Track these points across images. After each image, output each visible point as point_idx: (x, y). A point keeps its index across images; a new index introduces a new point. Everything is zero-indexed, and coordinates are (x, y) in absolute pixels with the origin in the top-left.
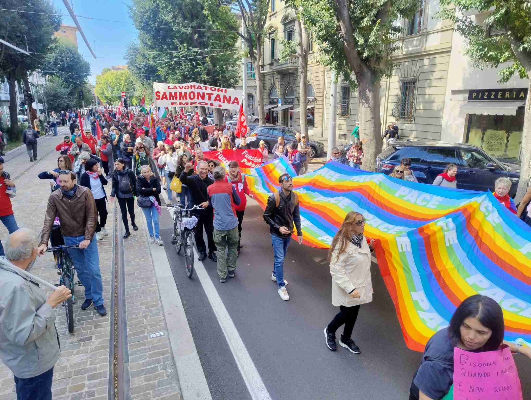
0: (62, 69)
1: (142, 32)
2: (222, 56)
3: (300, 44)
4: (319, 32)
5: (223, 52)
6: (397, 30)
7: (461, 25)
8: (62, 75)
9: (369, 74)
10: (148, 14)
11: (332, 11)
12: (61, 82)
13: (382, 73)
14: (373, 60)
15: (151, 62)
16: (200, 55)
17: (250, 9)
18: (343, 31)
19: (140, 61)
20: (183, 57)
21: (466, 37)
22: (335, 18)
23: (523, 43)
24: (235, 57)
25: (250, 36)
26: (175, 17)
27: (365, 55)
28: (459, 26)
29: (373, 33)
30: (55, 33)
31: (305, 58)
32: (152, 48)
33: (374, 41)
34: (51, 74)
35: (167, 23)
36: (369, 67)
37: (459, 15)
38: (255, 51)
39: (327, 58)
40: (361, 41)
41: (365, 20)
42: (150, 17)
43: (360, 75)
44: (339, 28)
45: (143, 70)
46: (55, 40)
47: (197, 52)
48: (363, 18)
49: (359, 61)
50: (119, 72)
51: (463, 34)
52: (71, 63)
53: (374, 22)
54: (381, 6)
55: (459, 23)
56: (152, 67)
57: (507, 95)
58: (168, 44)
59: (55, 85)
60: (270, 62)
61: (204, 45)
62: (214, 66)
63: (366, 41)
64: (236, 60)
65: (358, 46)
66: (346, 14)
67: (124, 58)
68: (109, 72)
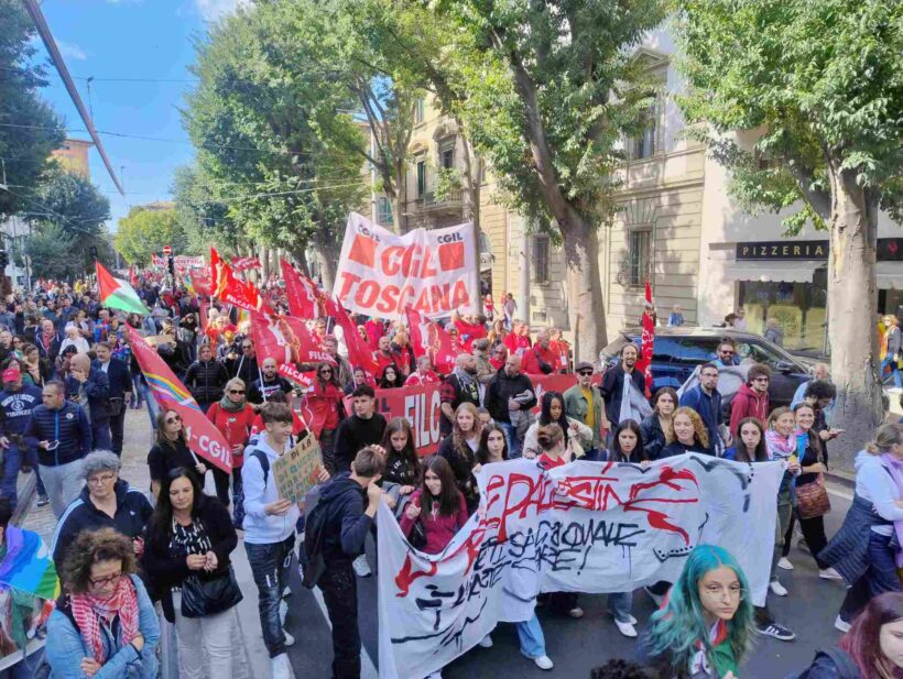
0: (61, 210)
1: (203, 151)
2: (338, 190)
3: (467, 174)
4: (498, 159)
5: (340, 183)
6: (620, 155)
7: (719, 150)
8: (59, 219)
9: (578, 222)
10: (215, 124)
11: (517, 128)
12: (58, 229)
13: (599, 218)
14: (584, 202)
15: (217, 199)
16: (301, 188)
17: (385, 120)
18: (536, 158)
19: (198, 197)
20: (273, 191)
21: (729, 168)
22: (521, 138)
23: (814, 180)
24: (359, 190)
25: (385, 160)
26: (260, 129)
27: (572, 193)
28: (715, 152)
29: (583, 161)
30: (54, 152)
31: (475, 195)
32: (220, 177)
33: (585, 173)
34: (42, 218)
35: (246, 138)
36: (579, 211)
37: (713, 134)
38: (393, 182)
39: (512, 197)
40: (565, 172)
41: (569, 142)
42: (218, 128)
43: (565, 223)
44: (528, 153)
45: (202, 211)
46: (54, 165)
47: (296, 185)
48: (566, 139)
49: (563, 203)
50: (160, 213)
51: (723, 163)
52: (77, 200)
53: (584, 145)
54: (593, 121)
55: (716, 148)
56: (216, 205)
57: (797, 250)
58: (248, 172)
59: (48, 237)
60: (417, 198)
61: (309, 173)
62: (325, 205)
63: (573, 173)
64: (361, 195)
65: (560, 181)
66: (539, 132)
67: (171, 192)
68: (141, 213)
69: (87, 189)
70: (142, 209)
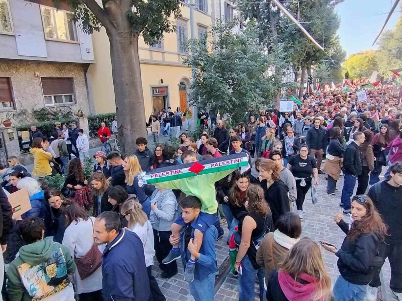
19: (392, 45)
45: (394, 52)
50: (364, 56)
52: (334, 54)
68: (354, 57)
69: (338, 48)
70: (355, 55)
